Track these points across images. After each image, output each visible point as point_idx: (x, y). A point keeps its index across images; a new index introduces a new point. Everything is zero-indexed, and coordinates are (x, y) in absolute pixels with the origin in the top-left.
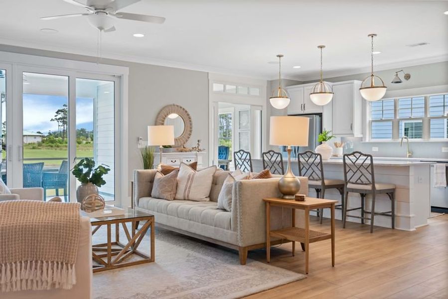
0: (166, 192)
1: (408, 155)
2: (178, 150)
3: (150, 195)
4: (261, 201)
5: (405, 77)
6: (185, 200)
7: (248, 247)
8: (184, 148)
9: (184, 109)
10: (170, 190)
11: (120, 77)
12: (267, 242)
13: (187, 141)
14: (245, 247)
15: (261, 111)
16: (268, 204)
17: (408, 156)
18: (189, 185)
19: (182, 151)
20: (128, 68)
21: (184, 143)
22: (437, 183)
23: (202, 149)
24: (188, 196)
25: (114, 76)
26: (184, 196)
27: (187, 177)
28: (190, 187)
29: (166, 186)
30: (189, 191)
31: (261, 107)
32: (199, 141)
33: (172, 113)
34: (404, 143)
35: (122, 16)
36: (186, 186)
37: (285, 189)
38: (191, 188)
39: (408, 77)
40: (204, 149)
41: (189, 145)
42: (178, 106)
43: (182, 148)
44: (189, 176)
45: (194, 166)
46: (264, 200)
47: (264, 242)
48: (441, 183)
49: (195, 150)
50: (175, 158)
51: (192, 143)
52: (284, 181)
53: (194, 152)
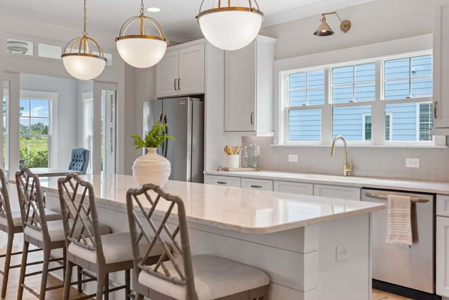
1: (345, 171)
5: (341, 26)
15: (116, 92)
17: (345, 174)
22: (393, 236)
31: (115, 85)
34: (337, 148)
39: (346, 26)
48: (401, 237)
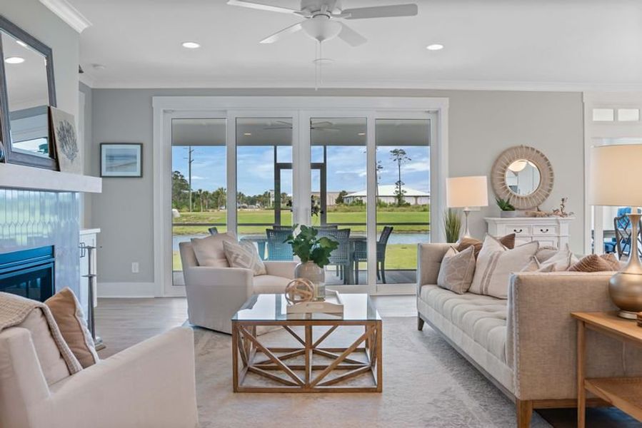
0: (455, 279)
2: (527, 213)
3: (435, 283)
4: (565, 315)
6: (482, 294)
7: (533, 401)
8: (539, 210)
9: (538, 152)
10: (460, 277)
11: (437, 112)
12: (579, 398)
13: (543, 200)
14: (526, 401)
16: (580, 325)
18: (488, 272)
19: (535, 216)
20: (447, 99)
21: (540, 204)
23: (568, 213)
24: (486, 289)
25: (428, 112)
26: (481, 289)
27: (489, 258)
28: (490, 275)
29: (454, 270)
30: (488, 281)
32: (563, 200)
33: (518, 158)
35: (350, 15)
36: (486, 272)
37: (623, 298)
38: (492, 277)
40: (573, 213)
41: (546, 207)
42: (527, 148)
43: (536, 211)
44: (492, 257)
45: (508, 242)
46: (573, 316)
47: (572, 396)
49: (556, 215)
50: (520, 226)
51: (552, 203)
52: (620, 280)
53: (553, 218)
